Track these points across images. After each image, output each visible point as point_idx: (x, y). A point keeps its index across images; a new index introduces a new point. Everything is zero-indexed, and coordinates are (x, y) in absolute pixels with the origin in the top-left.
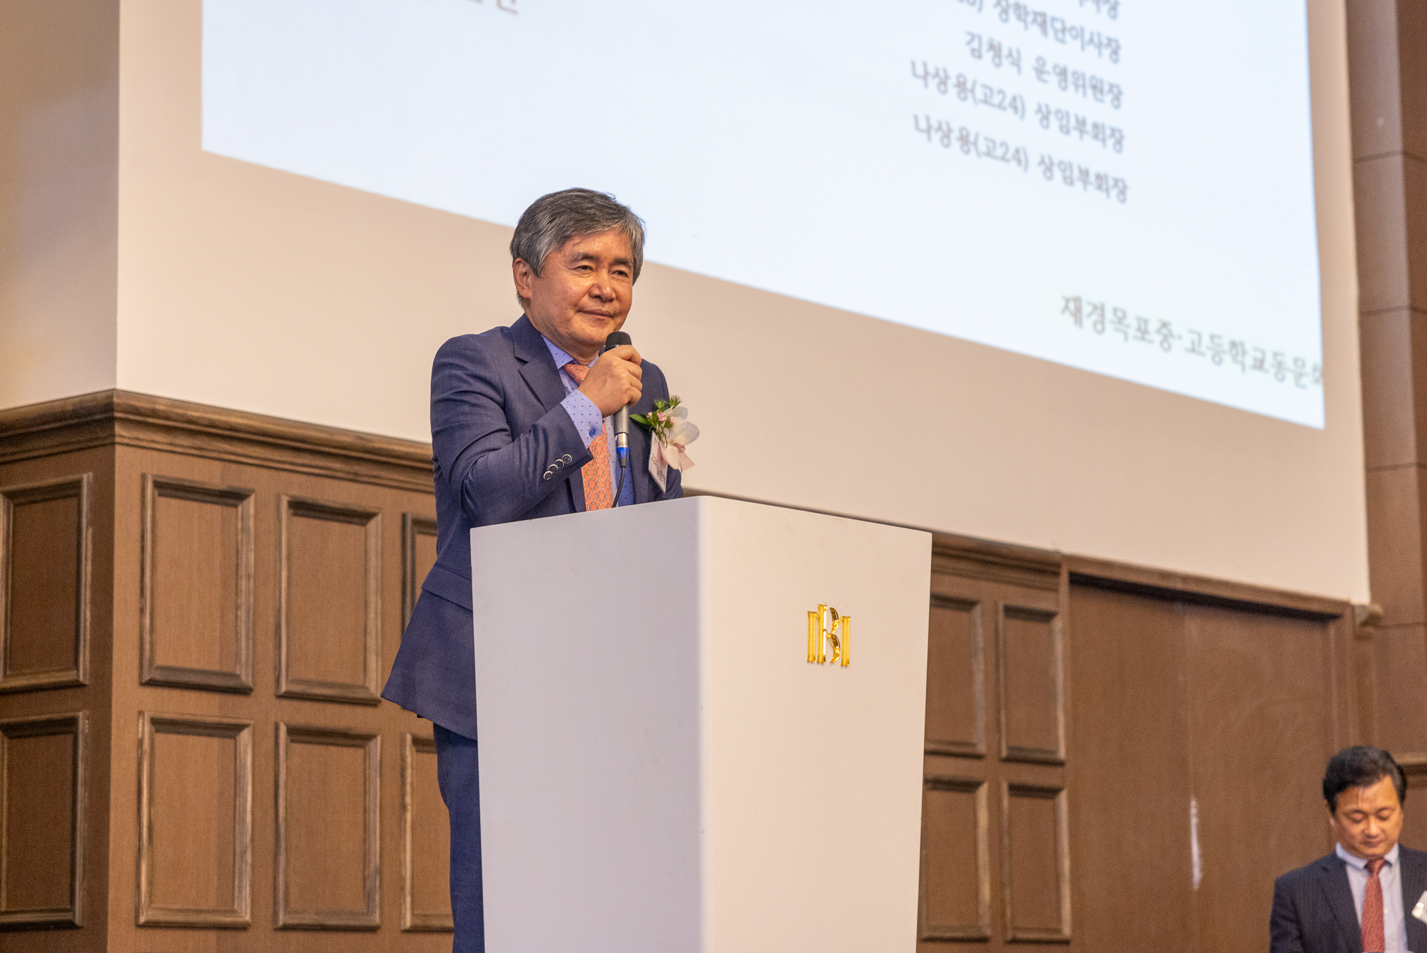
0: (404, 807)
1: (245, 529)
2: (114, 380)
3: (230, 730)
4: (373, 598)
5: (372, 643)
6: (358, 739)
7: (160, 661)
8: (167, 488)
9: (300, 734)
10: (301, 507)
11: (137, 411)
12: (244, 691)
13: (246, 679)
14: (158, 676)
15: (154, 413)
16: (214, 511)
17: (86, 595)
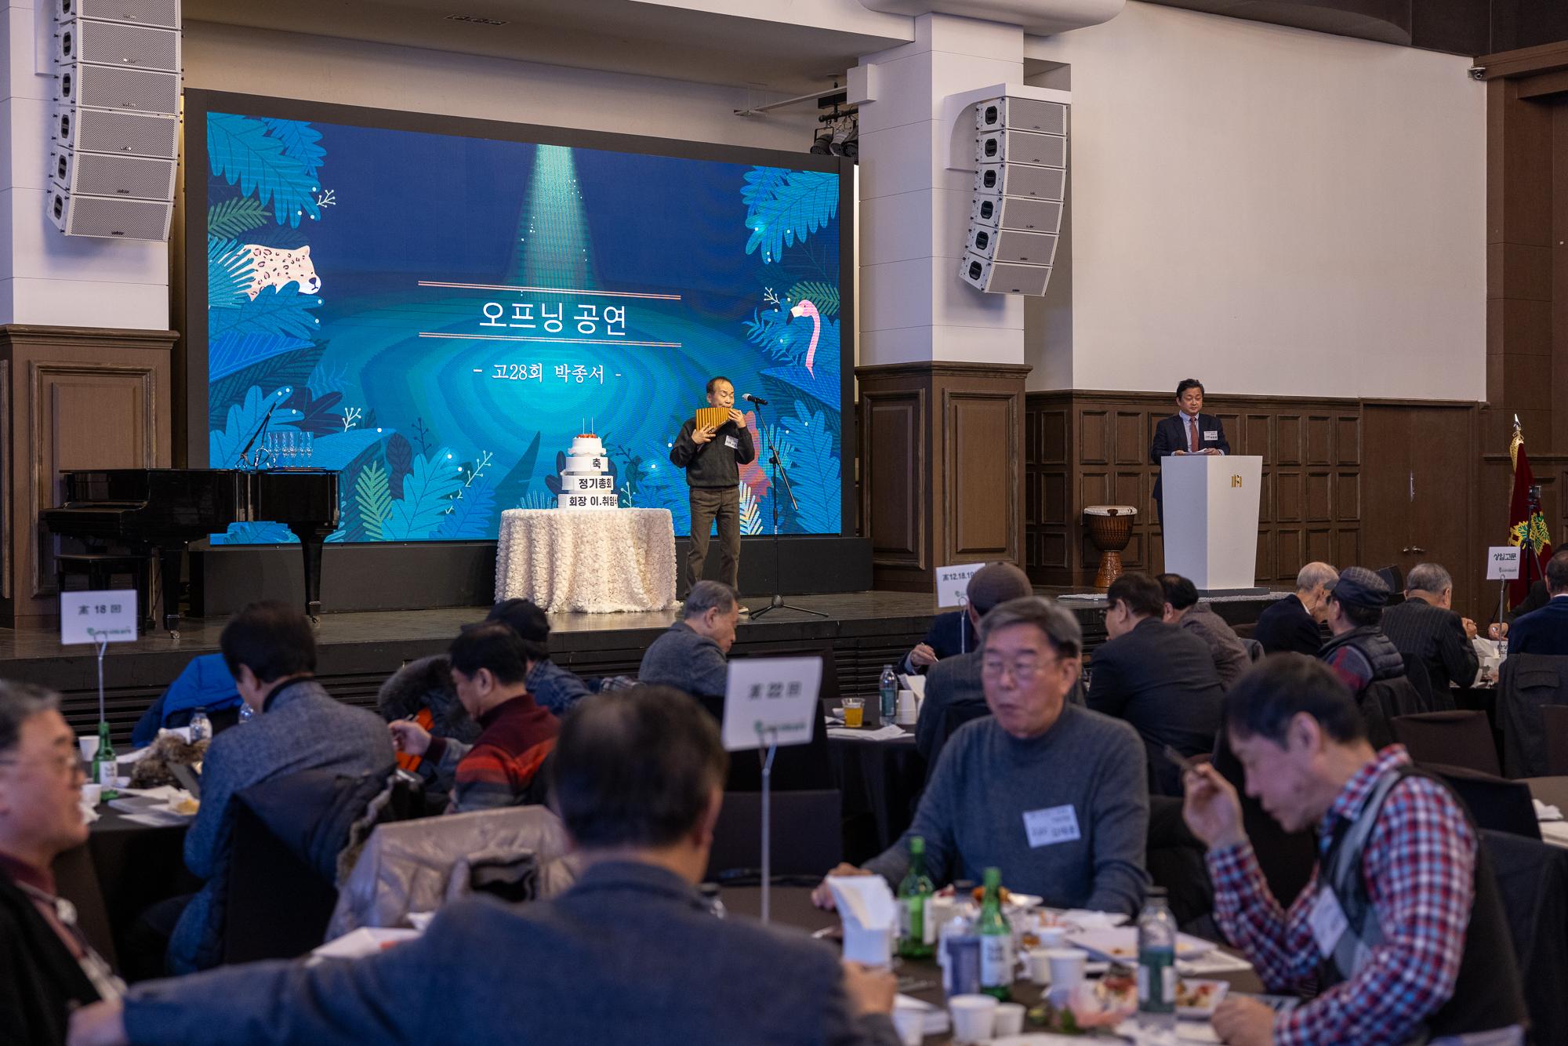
0: (1149, 492)
1: (1106, 422)
2: (1072, 386)
3: (1103, 475)
4: (1140, 436)
5: (1140, 448)
6: (1136, 474)
7: (1085, 458)
8: (1086, 413)
9: (1120, 474)
10: (1120, 414)
11: (1078, 394)
12: (1106, 464)
13: (1107, 461)
14: (1084, 462)
15: (1083, 394)
16: (1098, 417)
17: (1066, 442)
